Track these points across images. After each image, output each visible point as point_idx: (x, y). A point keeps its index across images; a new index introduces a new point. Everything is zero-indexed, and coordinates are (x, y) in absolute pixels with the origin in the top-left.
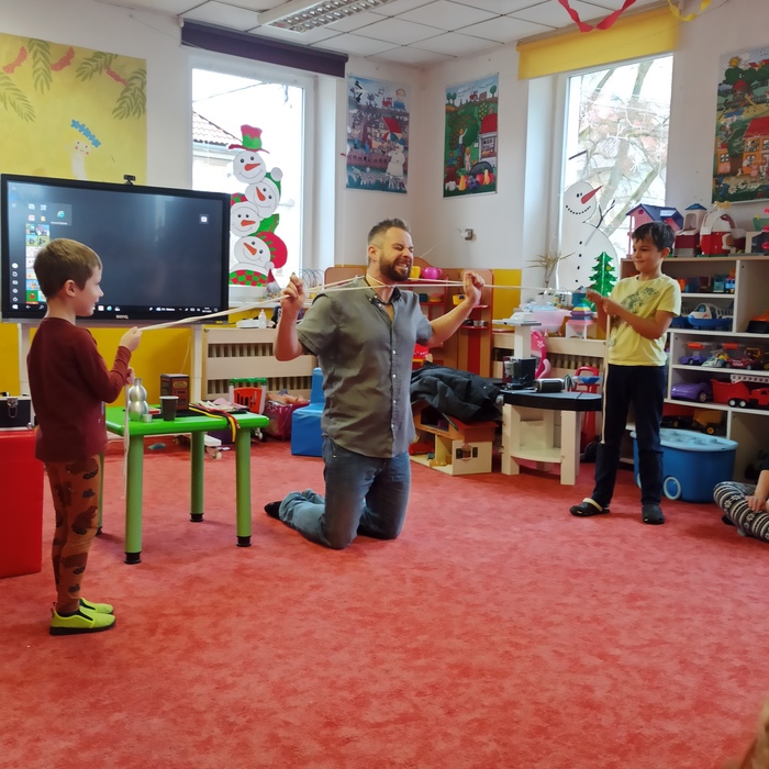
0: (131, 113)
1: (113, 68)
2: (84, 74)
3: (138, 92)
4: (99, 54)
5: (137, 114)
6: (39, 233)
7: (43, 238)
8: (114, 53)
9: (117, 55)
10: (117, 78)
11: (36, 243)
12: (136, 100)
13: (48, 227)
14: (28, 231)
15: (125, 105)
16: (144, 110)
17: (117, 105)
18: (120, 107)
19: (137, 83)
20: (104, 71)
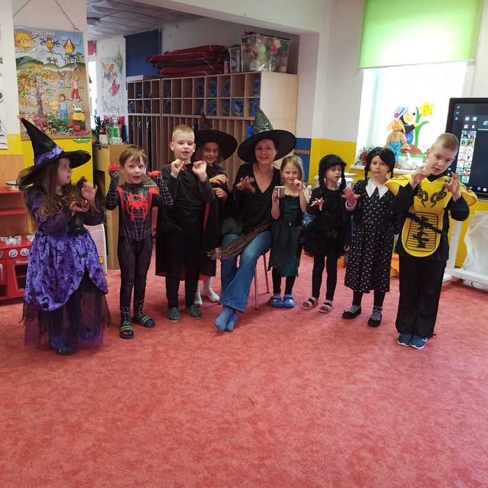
6: (469, 137)
7: (471, 140)
11: (466, 144)
13: (475, 132)
14: (462, 135)
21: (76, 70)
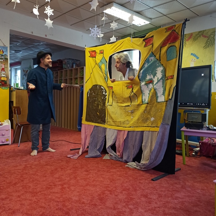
0: (209, 46)
1: (204, 34)
2: (195, 39)
3: (212, 39)
4: (200, 32)
5: (211, 46)
8: (205, 29)
9: (206, 30)
10: (205, 37)
12: (211, 41)
15: (208, 44)
16: (214, 44)
17: (205, 45)
18: (206, 45)
19: (212, 36)
20: (201, 36)
21: (4, 60)
